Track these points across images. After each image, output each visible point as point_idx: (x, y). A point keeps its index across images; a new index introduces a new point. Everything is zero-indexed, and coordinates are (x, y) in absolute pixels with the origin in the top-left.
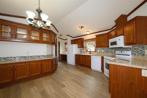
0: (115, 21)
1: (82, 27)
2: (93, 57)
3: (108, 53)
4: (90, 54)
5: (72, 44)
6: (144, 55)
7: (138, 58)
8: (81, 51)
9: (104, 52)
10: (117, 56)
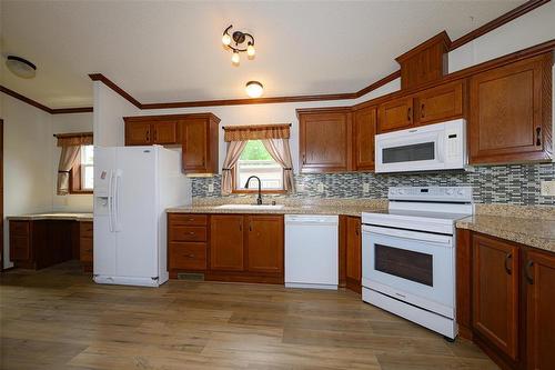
0: (397, 59)
1: (239, 37)
2: (300, 218)
3: (343, 195)
4: (260, 202)
5: (130, 141)
6: (532, 200)
7: (504, 214)
8: (198, 191)
9: (324, 195)
10: (392, 206)
